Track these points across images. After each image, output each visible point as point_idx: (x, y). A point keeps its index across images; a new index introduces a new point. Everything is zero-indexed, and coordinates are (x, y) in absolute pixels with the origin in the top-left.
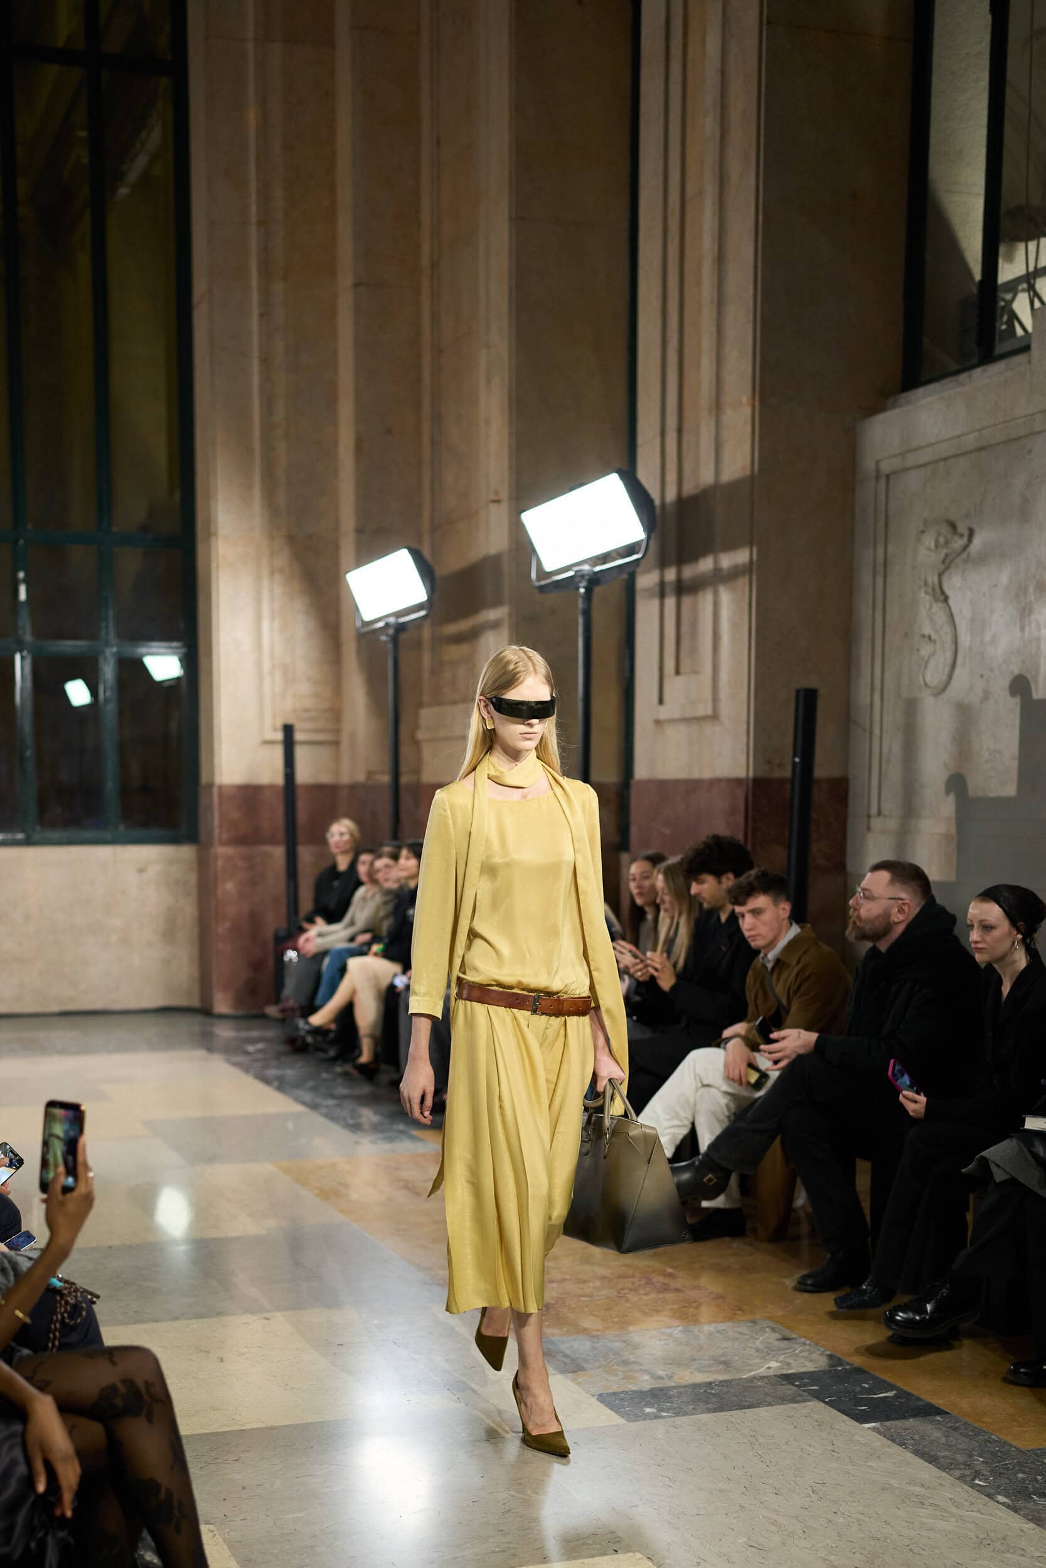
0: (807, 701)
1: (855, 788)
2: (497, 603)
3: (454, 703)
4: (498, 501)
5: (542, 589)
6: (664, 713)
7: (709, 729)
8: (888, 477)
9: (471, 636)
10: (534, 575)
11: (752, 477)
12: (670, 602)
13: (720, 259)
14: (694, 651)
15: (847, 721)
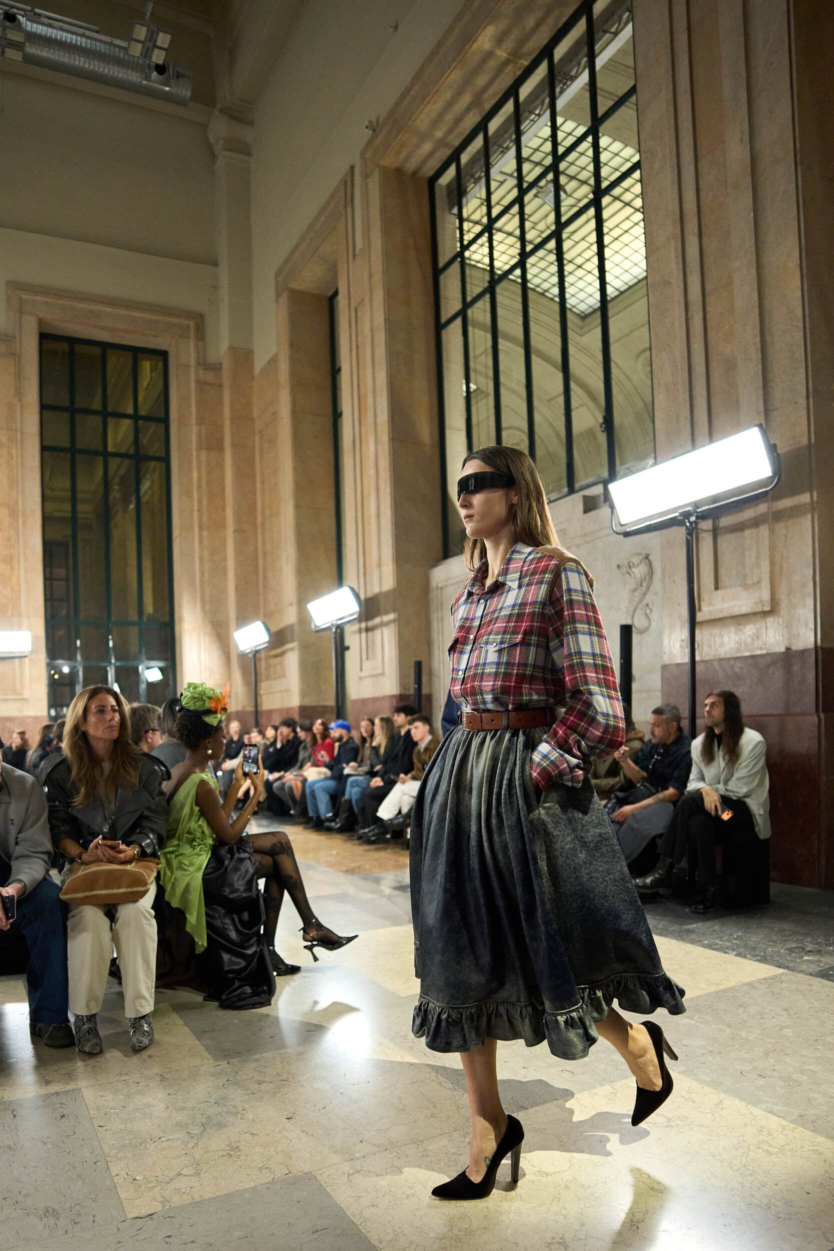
0: (419, 666)
1: (434, 698)
2: (293, 641)
3: (275, 679)
4: (291, 605)
5: (317, 632)
6: (363, 674)
7: (380, 678)
8: (441, 588)
9: (282, 654)
10: (313, 627)
11: (394, 590)
12: (364, 635)
13: (378, 516)
14: (373, 651)
15: (430, 674)
